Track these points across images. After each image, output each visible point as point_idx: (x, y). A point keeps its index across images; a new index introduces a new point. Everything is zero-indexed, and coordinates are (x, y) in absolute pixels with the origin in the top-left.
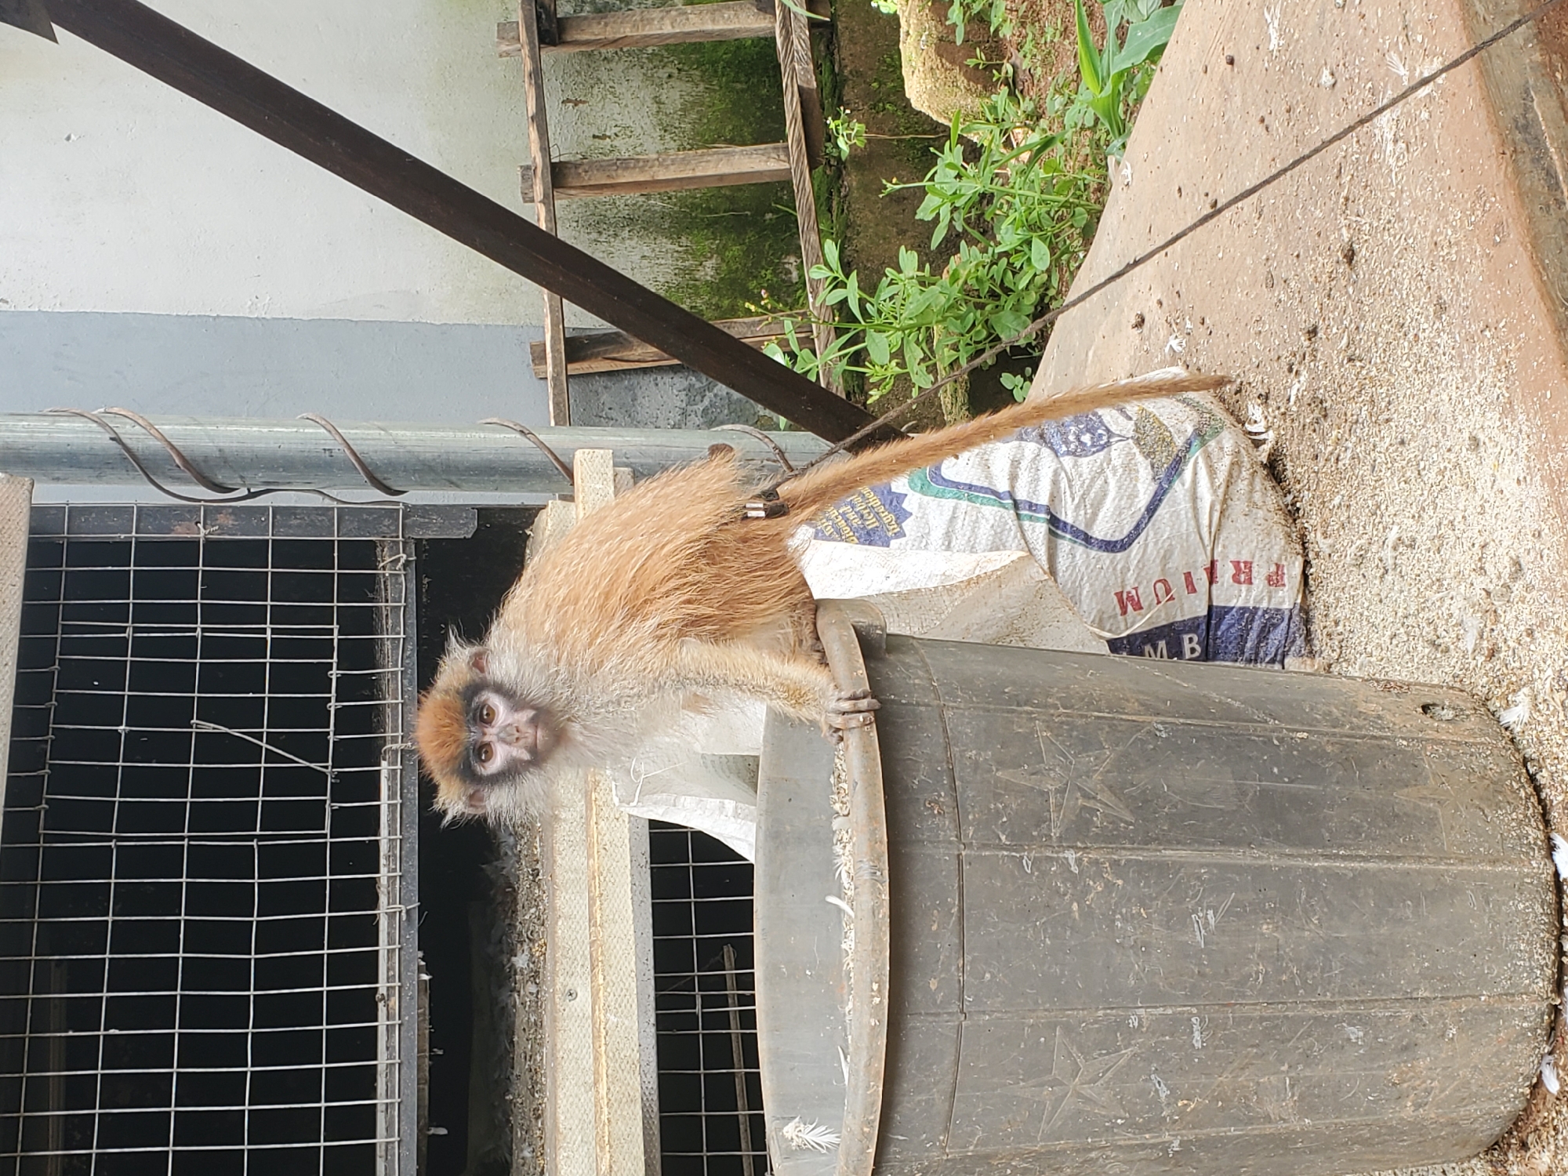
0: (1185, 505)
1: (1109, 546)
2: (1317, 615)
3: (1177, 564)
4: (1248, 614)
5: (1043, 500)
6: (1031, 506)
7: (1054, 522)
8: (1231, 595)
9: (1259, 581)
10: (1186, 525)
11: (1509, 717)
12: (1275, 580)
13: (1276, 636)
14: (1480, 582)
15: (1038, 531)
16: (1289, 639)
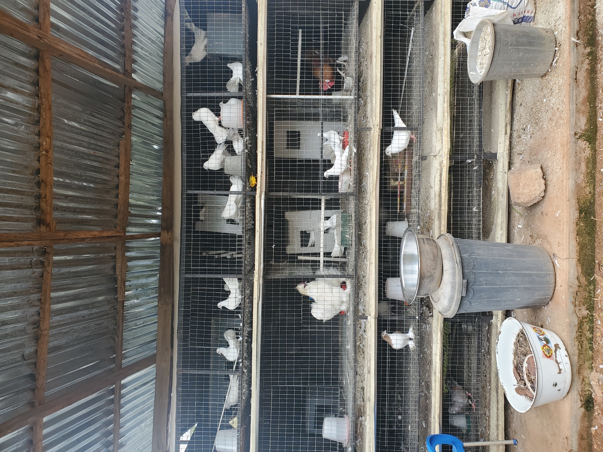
0: (523, 3)
1: (514, 8)
2: (535, 17)
3: (521, 10)
4: (528, 17)
5: (507, 2)
6: (506, 3)
7: (508, 5)
8: (526, 14)
9: (530, 13)
10: (523, 5)
11: (555, 33)
12: (532, 13)
13: (530, 20)
14: (555, 18)
15: (506, 6)
16: (532, 20)
